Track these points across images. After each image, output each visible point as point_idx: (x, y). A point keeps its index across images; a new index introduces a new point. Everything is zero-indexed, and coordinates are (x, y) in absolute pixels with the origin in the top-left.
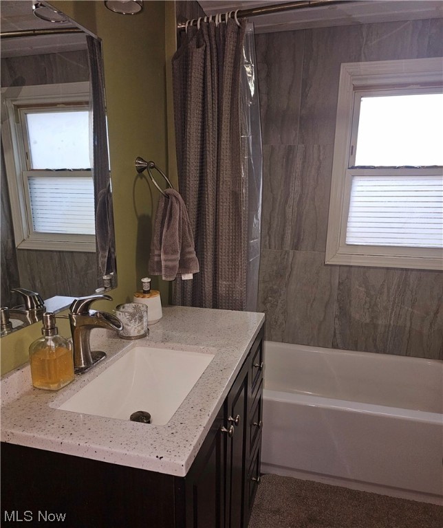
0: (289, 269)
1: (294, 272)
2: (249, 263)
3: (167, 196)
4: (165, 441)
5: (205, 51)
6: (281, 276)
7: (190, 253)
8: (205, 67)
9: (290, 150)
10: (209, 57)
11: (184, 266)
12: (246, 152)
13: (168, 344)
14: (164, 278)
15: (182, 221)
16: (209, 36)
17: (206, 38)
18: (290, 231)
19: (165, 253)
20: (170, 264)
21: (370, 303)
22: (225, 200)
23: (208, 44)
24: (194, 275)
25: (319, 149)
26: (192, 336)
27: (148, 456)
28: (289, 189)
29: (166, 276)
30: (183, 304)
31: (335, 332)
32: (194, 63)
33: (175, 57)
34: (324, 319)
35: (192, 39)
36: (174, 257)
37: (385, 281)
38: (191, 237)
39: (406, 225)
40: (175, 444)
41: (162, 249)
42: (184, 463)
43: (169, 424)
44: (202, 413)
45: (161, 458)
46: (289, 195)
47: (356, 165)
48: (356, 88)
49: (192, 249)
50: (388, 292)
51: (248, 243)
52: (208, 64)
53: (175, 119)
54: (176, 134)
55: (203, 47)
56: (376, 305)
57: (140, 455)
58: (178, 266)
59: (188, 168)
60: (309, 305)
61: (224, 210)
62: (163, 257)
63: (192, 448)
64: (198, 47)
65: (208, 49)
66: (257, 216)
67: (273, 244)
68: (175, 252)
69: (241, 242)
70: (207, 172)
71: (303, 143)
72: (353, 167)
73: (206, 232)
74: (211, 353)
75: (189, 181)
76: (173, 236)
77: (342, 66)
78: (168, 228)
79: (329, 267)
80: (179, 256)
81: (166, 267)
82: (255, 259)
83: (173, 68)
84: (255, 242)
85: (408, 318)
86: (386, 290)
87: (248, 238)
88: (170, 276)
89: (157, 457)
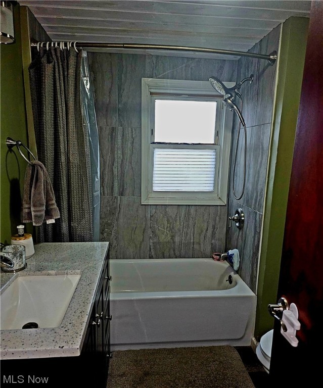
0: (119, 209)
1: (122, 211)
2: (94, 208)
3: (34, 166)
4: (62, 337)
5: (54, 66)
6: (113, 214)
7: (53, 204)
8: (54, 76)
9: (113, 130)
10: (57, 70)
11: (49, 214)
12: (87, 135)
13: (44, 272)
14: (34, 224)
15: (46, 182)
16: (57, 56)
17: (54, 56)
18: (117, 184)
19: (34, 206)
20: (38, 214)
21: (170, 227)
22: (74, 166)
23: (56, 61)
24: (55, 220)
25: (132, 130)
26: (61, 264)
27: (53, 348)
28: (114, 155)
29: (35, 222)
30: (46, 241)
31: (150, 248)
32: (47, 73)
33: (31, 67)
34: (143, 240)
35: (43, 56)
36: (41, 209)
37: (177, 213)
38: (52, 194)
39: (187, 179)
40: (70, 337)
41: (32, 204)
42: (78, 347)
43: (62, 325)
44: (83, 314)
45: (62, 347)
46: (114, 159)
47: (155, 141)
48: (151, 93)
49: (54, 202)
50: (180, 220)
51: (93, 194)
52: (57, 75)
53: (33, 109)
54: (34, 120)
55: (53, 63)
56: (173, 228)
57: (47, 348)
58: (44, 214)
59: (45, 144)
60: (133, 232)
61: (74, 173)
62: (32, 209)
63: (81, 337)
64: (49, 62)
65: (56, 64)
66: (97, 176)
67: (106, 192)
68: (42, 205)
69: (88, 195)
70: (60, 147)
71: (121, 126)
72: (154, 143)
73: (61, 188)
74: (77, 274)
75: (47, 153)
76: (40, 194)
77: (142, 80)
78: (35, 188)
79: (144, 206)
80: (44, 208)
81: (35, 216)
82: (97, 205)
83: (30, 74)
84: (97, 193)
85: (192, 235)
86: (178, 218)
87: (92, 191)
88: (38, 222)
89: (60, 347)
